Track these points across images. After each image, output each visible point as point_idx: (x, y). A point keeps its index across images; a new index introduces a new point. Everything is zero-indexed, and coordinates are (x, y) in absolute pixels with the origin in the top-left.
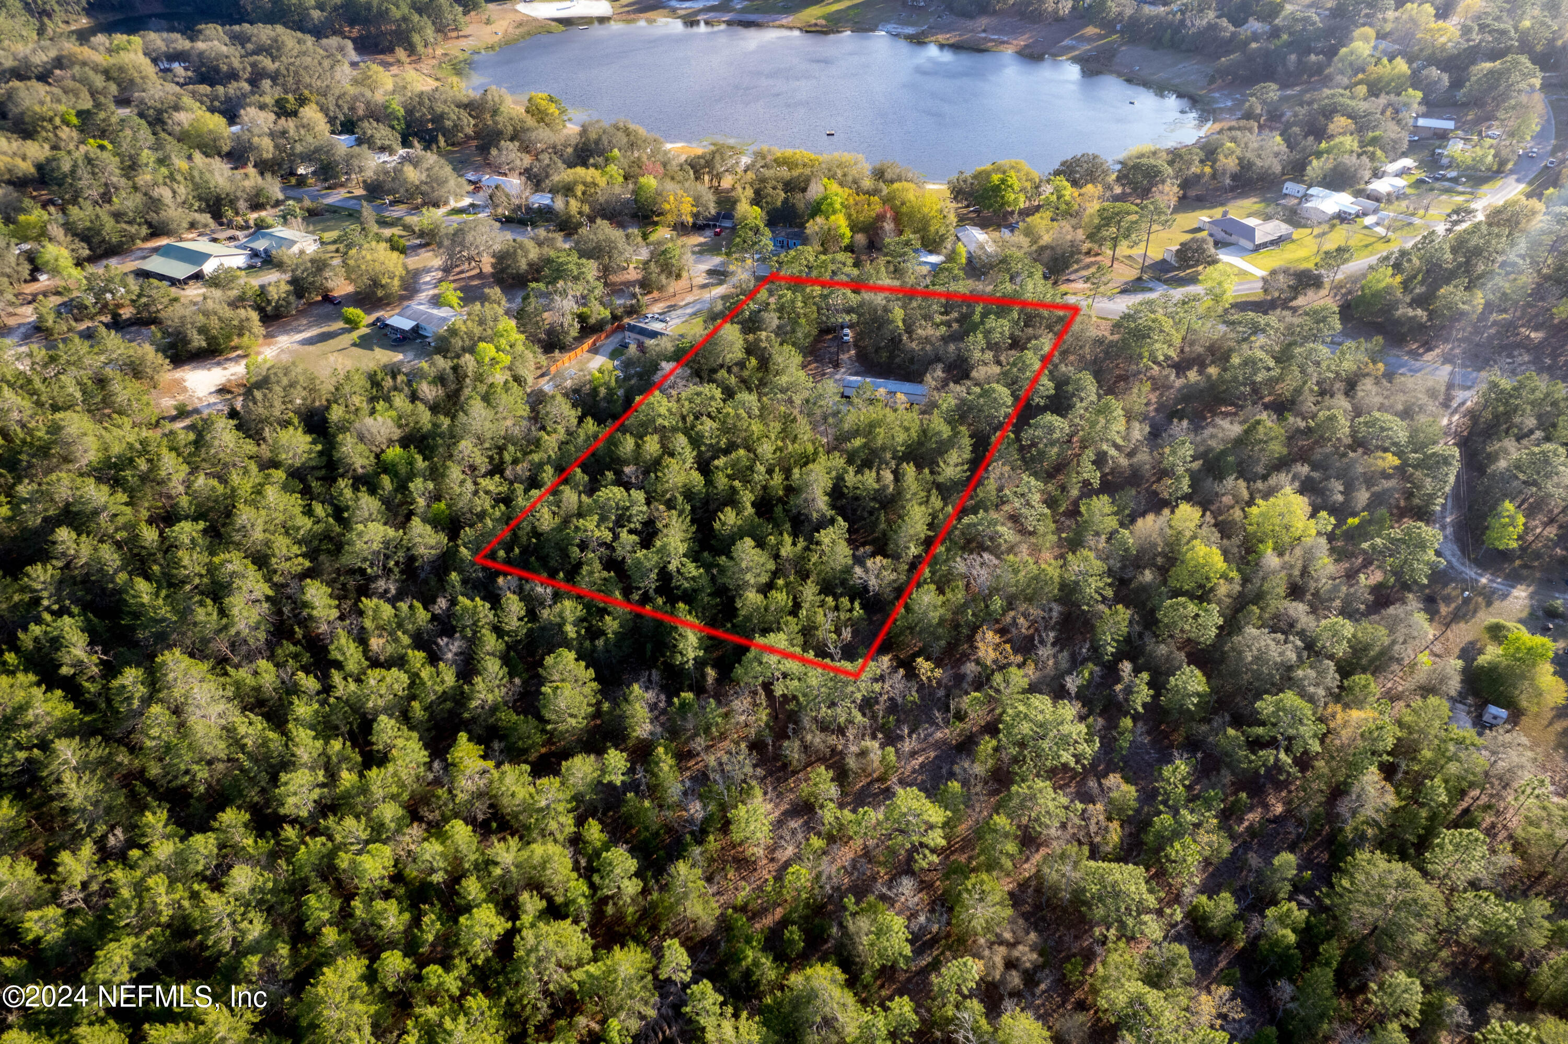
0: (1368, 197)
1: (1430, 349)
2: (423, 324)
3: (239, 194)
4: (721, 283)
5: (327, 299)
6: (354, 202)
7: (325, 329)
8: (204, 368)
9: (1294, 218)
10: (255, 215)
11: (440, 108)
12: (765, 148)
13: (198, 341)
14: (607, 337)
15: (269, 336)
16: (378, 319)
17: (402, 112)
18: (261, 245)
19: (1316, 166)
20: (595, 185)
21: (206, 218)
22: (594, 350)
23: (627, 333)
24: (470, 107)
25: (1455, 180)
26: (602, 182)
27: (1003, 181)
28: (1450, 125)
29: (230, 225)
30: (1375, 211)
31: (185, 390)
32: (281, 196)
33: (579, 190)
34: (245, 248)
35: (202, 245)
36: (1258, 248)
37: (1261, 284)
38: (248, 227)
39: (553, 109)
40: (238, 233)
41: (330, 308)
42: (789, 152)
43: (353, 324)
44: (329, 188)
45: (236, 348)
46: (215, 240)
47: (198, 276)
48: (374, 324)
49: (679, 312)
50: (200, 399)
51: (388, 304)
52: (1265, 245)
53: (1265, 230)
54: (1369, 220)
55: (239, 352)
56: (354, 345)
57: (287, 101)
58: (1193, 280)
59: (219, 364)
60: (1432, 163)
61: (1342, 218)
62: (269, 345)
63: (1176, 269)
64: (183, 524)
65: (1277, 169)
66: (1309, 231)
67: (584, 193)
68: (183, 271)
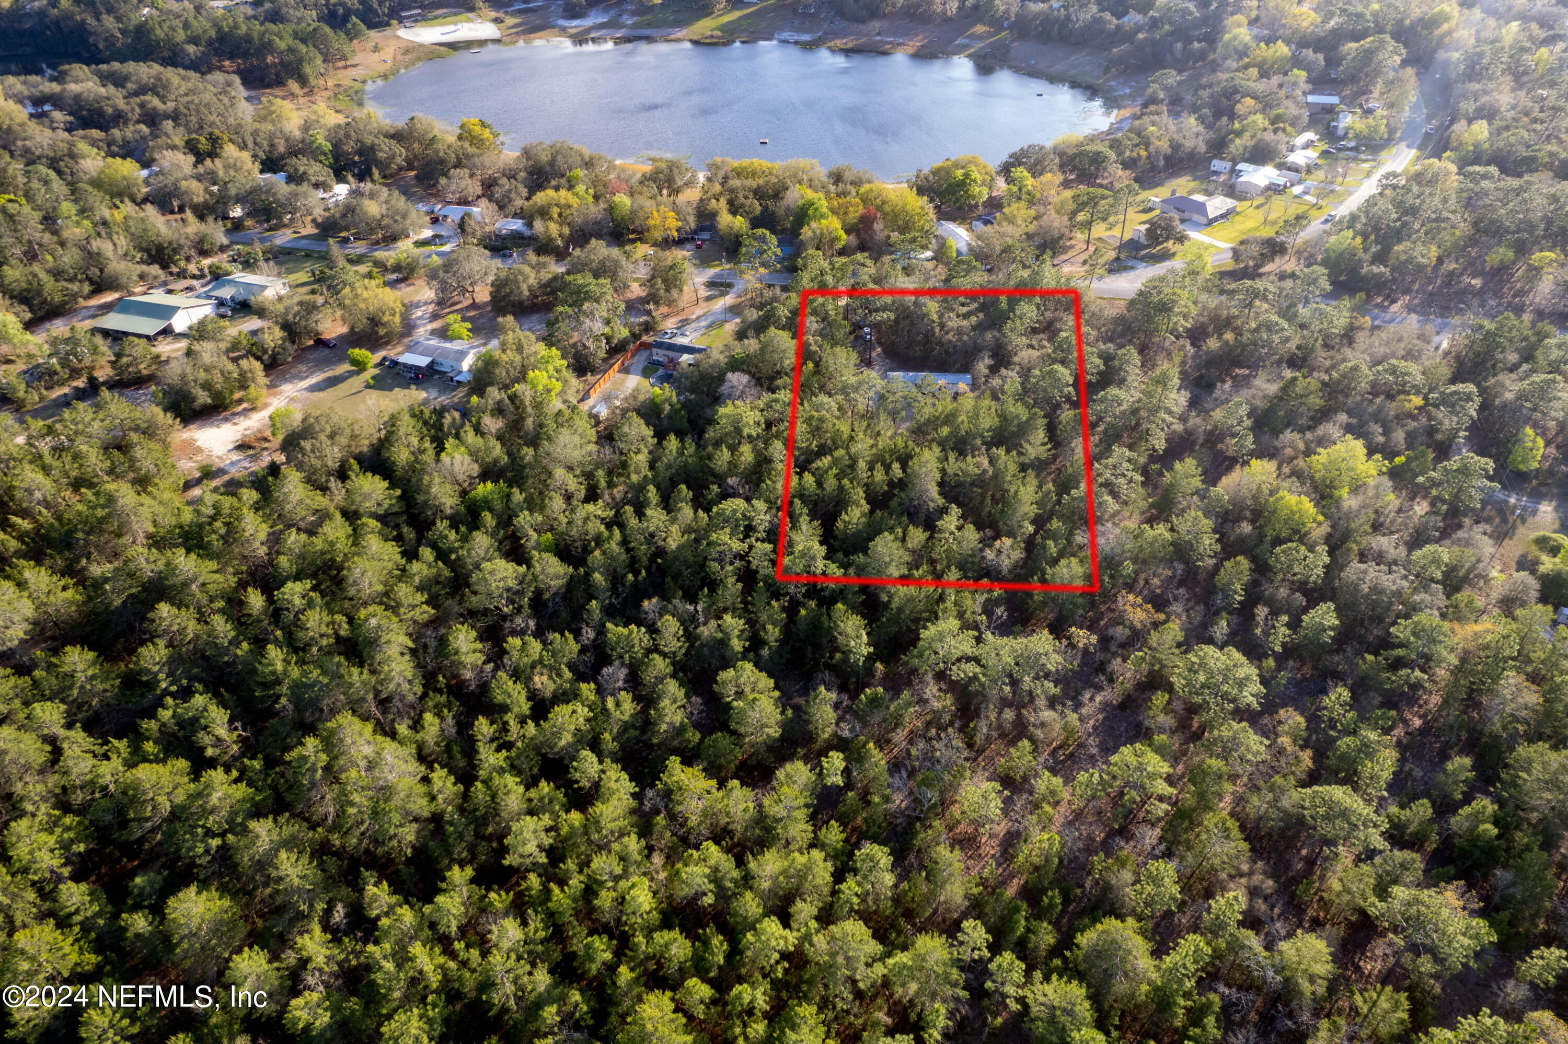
0: (1289, 169)
1: (1394, 301)
2: (440, 360)
3: (182, 241)
4: (723, 294)
5: (321, 343)
6: (305, 242)
7: (330, 374)
8: (212, 425)
9: (1231, 191)
10: (207, 262)
11: (369, 140)
12: (718, 159)
13: (203, 398)
14: (633, 356)
15: (272, 386)
16: (384, 359)
17: (327, 146)
18: (226, 293)
19: (1238, 144)
20: (569, 206)
21: (155, 270)
22: (625, 370)
23: (654, 350)
24: (397, 136)
25: (1356, 149)
26: (574, 201)
27: (967, 175)
28: (1335, 100)
29: (182, 275)
30: (1300, 182)
31: (199, 450)
32: (225, 241)
33: (555, 211)
34: (209, 297)
35: (158, 297)
36: (1210, 222)
37: (1230, 254)
38: (202, 276)
39: (487, 134)
40: (195, 283)
41: (326, 351)
42: (746, 162)
43: (360, 366)
44: (271, 229)
45: (240, 401)
46: (170, 292)
47: (166, 332)
48: (381, 364)
49: (694, 325)
50: (220, 458)
51: (387, 343)
52: (1216, 219)
53: (1217, 204)
54: (1297, 190)
55: (245, 405)
56: (368, 386)
57: (198, 141)
58: (1166, 256)
59: (226, 420)
60: (1330, 134)
61: (1274, 189)
62: (275, 395)
63: (1148, 246)
64: (289, 584)
65: (1202, 148)
66: (1248, 203)
67: (560, 215)
68: (150, 326)
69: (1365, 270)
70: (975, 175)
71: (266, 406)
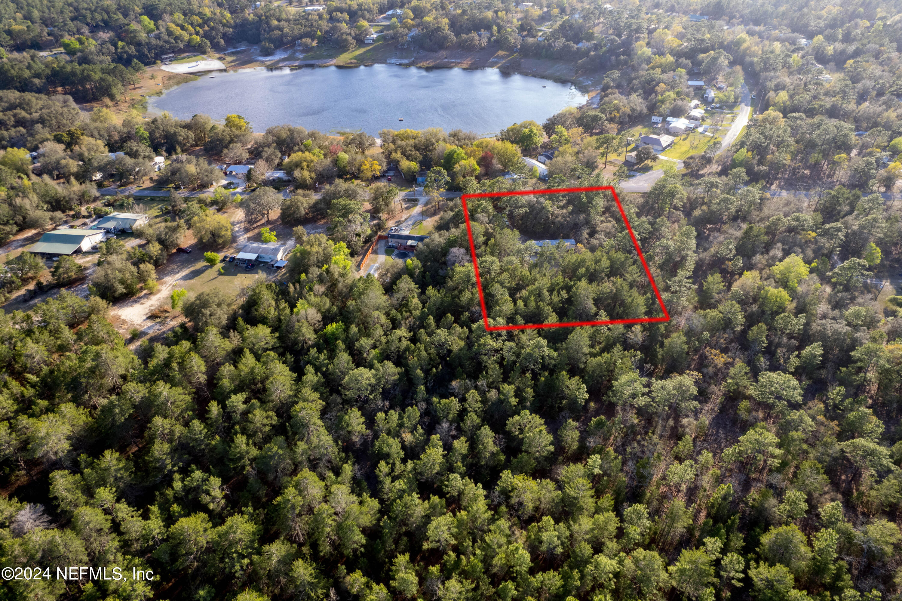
0: (693, 119)
1: (772, 184)
2: (263, 255)
3: (72, 196)
4: (415, 205)
5: (181, 251)
6: (146, 192)
7: (193, 269)
8: (127, 305)
9: (668, 132)
11: (172, 130)
12: (385, 130)
13: (121, 289)
14: (377, 244)
15: (159, 279)
16: (226, 257)
17: (147, 134)
18: (111, 225)
19: (664, 108)
20: (312, 161)
21: (58, 214)
22: (375, 252)
23: (390, 240)
24: (188, 127)
25: (720, 108)
26: (315, 159)
27: (531, 131)
28: (701, 83)
29: (77, 216)
30: (701, 125)
31: (124, 322)
32: (98, 194)
33: (305, 164)
34: (100, 229)
35: (64, 230)
36: (663, 149)
37: (683, 165)
38: (90, 217)
39: (242, 123)
40: (87, 220)
41: (186, 256)
42: (402, 131)
43: (212, 262)
44: (122, 186)
45: (141, 289)
46: (72, 227)
47: (78, 252)
48: (223, 260)
49: (404, 224)
50: (140, 325)
51: (223, 247)
52: (666, 147)
53: (665, 140)
54: (700, 130)
55: (145, 292)
56: (220, 274)
57: (62, 135)
58: (647, 169)
59: (136, 302)
60: (705, 101)
61: (689, 131)
62: (162, 284)
63: (637, 164)
65: (645, 110)
66: (679, 138)
67: (308, 166)
68: (66, 249)
69: (756, 169)
70: (535, 131)
71: (159, 291)
